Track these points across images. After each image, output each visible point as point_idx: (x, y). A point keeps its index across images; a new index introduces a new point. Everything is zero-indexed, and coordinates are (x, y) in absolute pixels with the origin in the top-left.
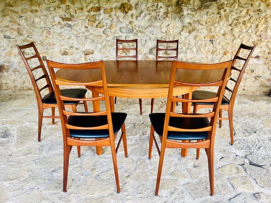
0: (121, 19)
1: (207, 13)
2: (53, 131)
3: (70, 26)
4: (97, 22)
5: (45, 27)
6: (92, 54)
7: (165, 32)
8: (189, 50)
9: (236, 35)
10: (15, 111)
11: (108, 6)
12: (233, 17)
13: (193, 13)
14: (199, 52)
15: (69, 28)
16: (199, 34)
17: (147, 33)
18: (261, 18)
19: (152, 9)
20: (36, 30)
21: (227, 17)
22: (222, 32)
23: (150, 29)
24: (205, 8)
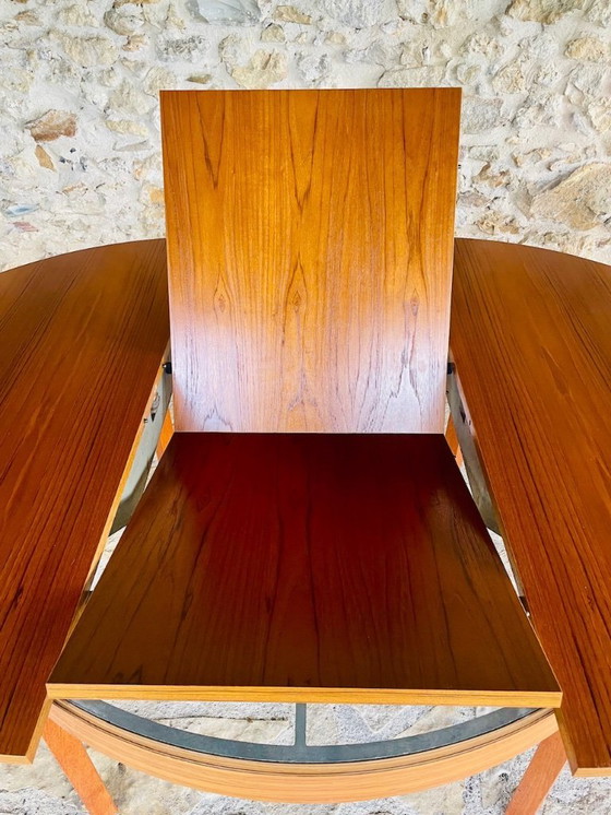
7: (419, 19)
8: (532, 112)
16: (589, 28)
17: (328, 24)
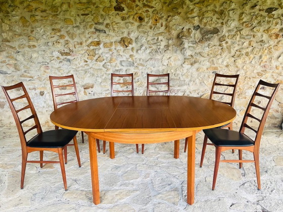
0: (121, 53)
1: (209, 45)
2: (47, 175)
3: (69, 60)
4: (97, 56)
5: (43, 62)
6: (92, 88)
7: (166, 65)
8: (192, 83)
9: (240, 66)
10: (8, 152)
11: (107, 40)
12: (236, 49)
13: (194, 45)
14: (202, 84)
15: (69, 62)
16: (201, 66)
17: (148, 66)
18: (264, 49)
19: (152, 42)
20: (34, 65)
21: (229, 48)
22: (225, 63)
23: (151, 62)
24: (206, 41)
